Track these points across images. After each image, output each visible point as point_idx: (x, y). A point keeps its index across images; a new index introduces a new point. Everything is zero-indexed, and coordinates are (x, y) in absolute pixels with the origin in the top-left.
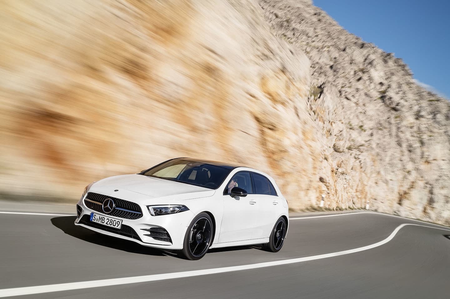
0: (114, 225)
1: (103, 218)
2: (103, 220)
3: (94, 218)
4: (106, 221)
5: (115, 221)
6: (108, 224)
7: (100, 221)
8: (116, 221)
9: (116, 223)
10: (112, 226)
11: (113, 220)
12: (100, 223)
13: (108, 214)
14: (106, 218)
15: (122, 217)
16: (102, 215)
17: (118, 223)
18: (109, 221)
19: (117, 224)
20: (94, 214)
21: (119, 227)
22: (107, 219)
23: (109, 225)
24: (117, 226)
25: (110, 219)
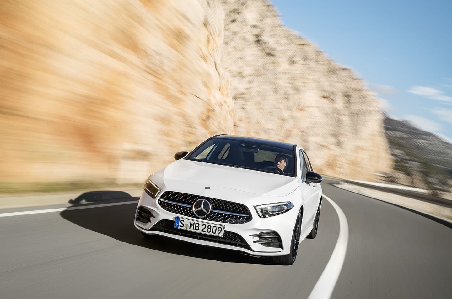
0: (214, 231)
1: (196, 223)
2: (196, 226)
3: (180, 224)
4: (201, 227)
5: (214, 227)
6: (205, 231)
7: (192, 228)
8: (216, 227)
9: (216, 229)
10: (211, 233)
11: (212, 226)
12: (191, 230)
13: (202, 219)
14: (201, 224)
15: (223, 222)
16: (194, 220)
17: (220, 229)
18: (207, 228)
19: (219, 231)
20: (181, 219)
21: (221, 235)
22: (203, 225)
23: (206, 233)
24: (219, 234)
25: (207, 225)
